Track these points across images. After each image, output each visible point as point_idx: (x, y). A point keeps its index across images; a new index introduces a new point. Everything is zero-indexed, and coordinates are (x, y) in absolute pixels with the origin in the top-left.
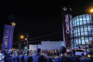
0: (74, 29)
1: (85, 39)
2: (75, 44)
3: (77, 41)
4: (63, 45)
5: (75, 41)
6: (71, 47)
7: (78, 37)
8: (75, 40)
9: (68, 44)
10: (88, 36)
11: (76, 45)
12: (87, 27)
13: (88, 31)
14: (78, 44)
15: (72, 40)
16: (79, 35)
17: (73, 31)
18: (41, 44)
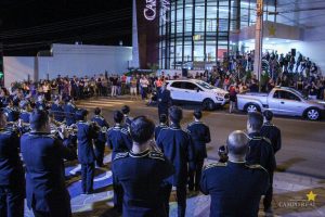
0: (173, 8)
1: (205, 45)
2: (172, 60)
3: (179, 49)
4: (131, 58)
5: (172, 49)
6: (158, 68)
7: (184, 37)
8: (172, 44)
9: (149, 59)
10: (217, 37)
11: (175, 62)
12: (218, 6)
13: (218, 19)
14: (180, 60)
15: (162, 45)
16: (189, 28)
17: (168, 14)
18: (50, 55)
